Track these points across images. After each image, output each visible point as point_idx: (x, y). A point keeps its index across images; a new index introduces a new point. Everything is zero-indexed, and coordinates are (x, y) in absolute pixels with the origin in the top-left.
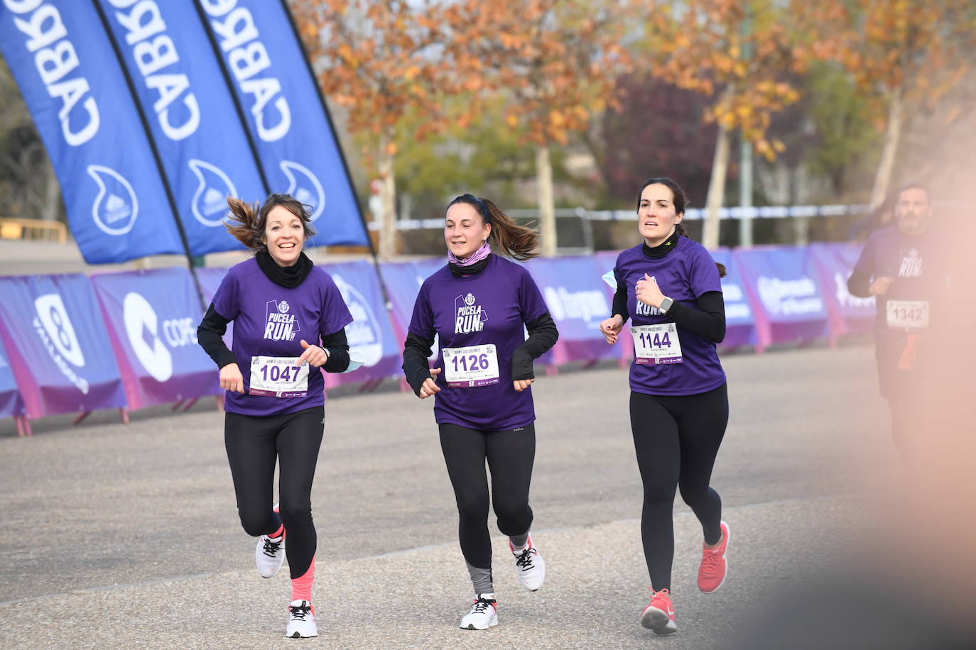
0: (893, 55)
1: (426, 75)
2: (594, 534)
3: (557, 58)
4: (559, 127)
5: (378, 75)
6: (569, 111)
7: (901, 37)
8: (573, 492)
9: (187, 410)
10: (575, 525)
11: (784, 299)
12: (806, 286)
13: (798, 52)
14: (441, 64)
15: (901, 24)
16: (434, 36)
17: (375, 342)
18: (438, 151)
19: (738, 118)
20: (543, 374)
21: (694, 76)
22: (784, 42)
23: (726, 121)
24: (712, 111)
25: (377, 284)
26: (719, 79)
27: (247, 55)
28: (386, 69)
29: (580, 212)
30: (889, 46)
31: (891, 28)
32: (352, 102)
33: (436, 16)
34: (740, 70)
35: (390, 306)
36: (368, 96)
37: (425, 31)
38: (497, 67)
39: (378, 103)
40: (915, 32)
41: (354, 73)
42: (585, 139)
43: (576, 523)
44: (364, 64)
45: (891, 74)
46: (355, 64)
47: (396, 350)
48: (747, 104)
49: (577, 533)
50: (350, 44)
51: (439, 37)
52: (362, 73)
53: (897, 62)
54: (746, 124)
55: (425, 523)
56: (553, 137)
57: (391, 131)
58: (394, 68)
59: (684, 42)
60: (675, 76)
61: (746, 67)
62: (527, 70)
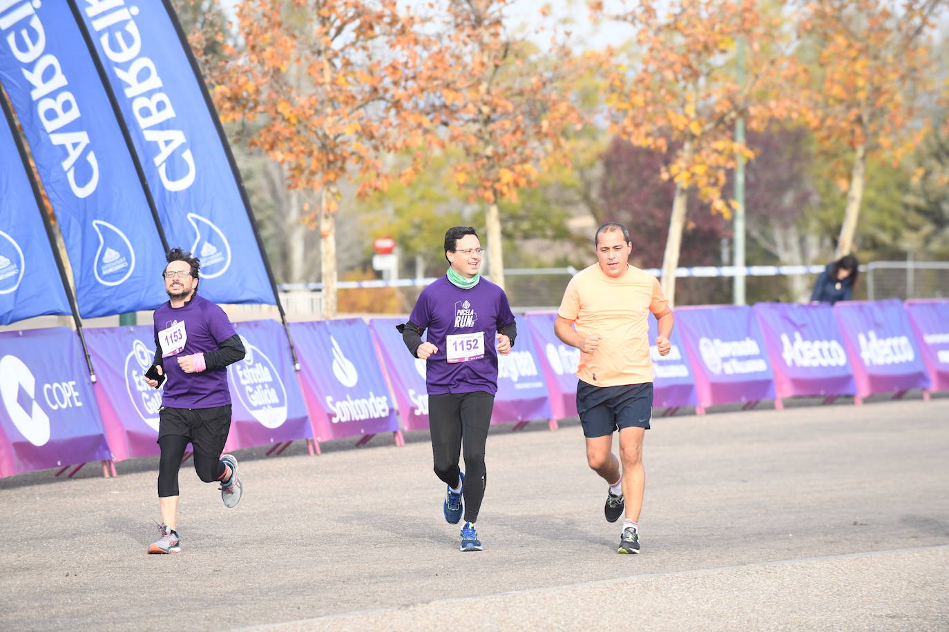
0: (854, 113)
2: (402, 618)
3: (506, 114)
4: (508, 185)
5: (320, 132)
6: (518, 168)
7: (861, 96)
8: (414, 567)
9: (72, 476)
10: (392, 605)
11: (725, 360)
12: (749, 346)
13: (754, 110)
14: (384, 120)
16: (375, 93)
17: (281, 404)
18: (439, 210)
19: (693, 176)
21: (648, 135)
22: (740, 100)
23: (682, 181)
24: (668, 170)
25: (285, 345)
26: (675, 136)
28: (327, 124)
30: (850, 105)
31: (852, 87)
32: (291, 158)
33: (377, 72)
34: (695, 129)
35: (298, 366)
36: (310, 154)
37: (367, 87)
38: (445, 124)
39: (319, 160)
40: (877, 91)
41: (294, 129)
42: (586, 198)
43: (394, 604)
44: (303, 122)
45: (853, 132)
46: (294, 121)
47: (304, 411)
48: (703, 163)
49: (385, 615)
50: (289, 101)
51: (381, 93)
52: (301, 128)
53: (859, 120)
54: (702, 182)
55: (230, 605)
56: (502, 194)
57: (333, 189)
58: (334, 125)
59: (639, 100)
60: (629, 134)
61: (701, 125)
62: (475, 127)
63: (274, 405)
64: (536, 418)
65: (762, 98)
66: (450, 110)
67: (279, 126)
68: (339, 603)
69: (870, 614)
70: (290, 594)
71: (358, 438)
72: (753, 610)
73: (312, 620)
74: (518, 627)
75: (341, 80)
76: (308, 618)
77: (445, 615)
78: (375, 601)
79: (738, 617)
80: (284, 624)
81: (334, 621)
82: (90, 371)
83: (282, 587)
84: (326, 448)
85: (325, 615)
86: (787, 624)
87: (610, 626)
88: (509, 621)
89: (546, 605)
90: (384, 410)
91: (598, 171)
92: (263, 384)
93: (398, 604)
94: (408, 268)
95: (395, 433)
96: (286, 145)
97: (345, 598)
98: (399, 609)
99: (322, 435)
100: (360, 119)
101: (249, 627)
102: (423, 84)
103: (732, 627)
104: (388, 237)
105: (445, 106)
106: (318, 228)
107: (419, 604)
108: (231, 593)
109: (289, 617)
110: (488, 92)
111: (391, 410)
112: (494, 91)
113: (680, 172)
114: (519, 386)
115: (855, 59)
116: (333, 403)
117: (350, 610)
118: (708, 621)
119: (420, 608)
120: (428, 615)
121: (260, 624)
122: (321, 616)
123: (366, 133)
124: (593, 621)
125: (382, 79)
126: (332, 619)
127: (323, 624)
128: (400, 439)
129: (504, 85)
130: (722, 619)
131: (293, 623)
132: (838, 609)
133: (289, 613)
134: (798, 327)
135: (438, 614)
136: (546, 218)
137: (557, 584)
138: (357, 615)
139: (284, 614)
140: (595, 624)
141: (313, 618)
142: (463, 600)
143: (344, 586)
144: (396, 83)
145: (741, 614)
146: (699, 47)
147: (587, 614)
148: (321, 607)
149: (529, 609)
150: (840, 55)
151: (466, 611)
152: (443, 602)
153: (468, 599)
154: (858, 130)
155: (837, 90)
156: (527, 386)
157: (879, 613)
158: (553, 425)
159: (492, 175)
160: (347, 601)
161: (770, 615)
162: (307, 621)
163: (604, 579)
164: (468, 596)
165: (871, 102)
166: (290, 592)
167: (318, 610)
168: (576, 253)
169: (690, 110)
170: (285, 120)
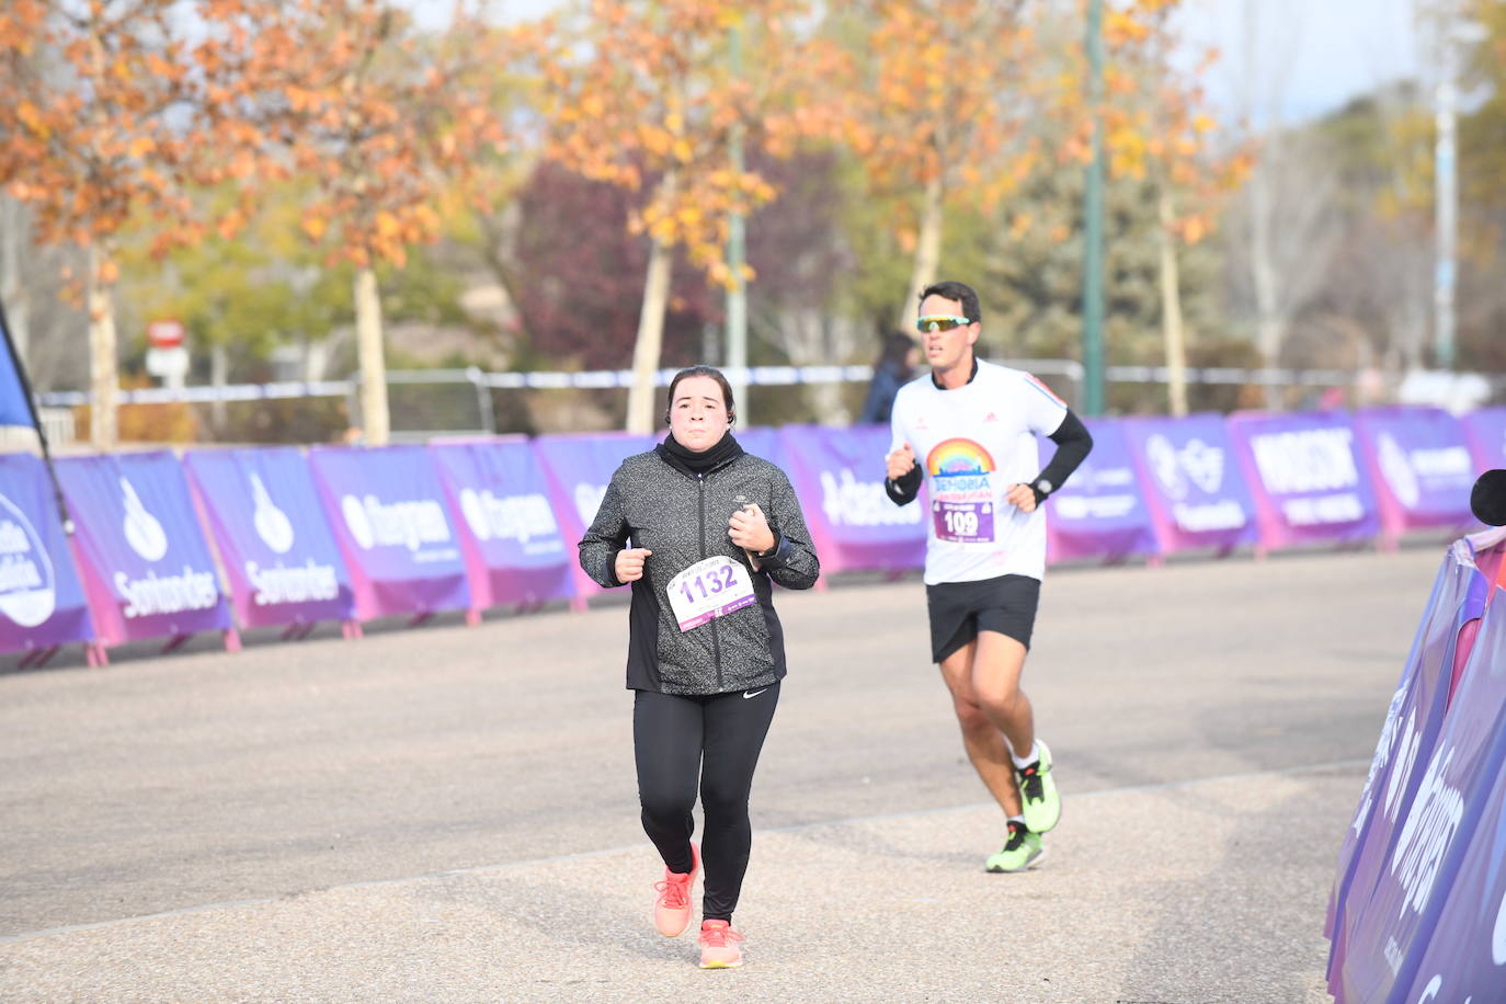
0: (923, 130)
2: (289, 912)
3: (384, 129)
4: (391, 239)
5: (87, 153)
6: (407, 212)
7: (935, 103)
8: (292, 836)
10: (269, 894)
13: (772, 123)
14: (190, 137)
15: (937, 82)
16: (177, 90)
17: (44, 586)
18: (253, 278)
19: (680, 226)
20: (339, 635)
21: (609, 161)
22: (752, 107)
23: (663, 234)
24: (641, 217)
25: (48, 491)
26: (652, 164)
28: (100, 140)
29: (474, 375)
30: (917, 116)
31: (918, 87)
32: (41, 194)
33: (179, 58)
34: (682, 152)
35: (70, 526)
36: (71, 186)
37: (163, 82)
38: (289, 141)
39: (86, 197)
40: (959, 95)
41: (44, 148)
42: (491, 260)
43: (271, 892)
44: (60, 134)
45: (922, 160)
46: (44, 133)
47: (80, 598)
48: (694, 205)
49: (262, 909)
50: (37, 101)
51: (186, 91)
52: (58, 148)
53: (932, 141)
54: (694, 236)
55: (9, 897)
56: (381, 254)
57: (111, 243)
58: (111, 141)
59: (594, 105)
60: (579, 161)
61: (692, 146)
62: (337, 147)
63: (33, 589)
64: (446, 607)
65: (783, 105)
66: (299, 119)
67: (20, 142)
68: (185, 893)
69: (1003, 894)
70: (104, 880)
71: (165, 639)
72: (828, 892)
73: (147, 918)
74: (473, 923)
75: (121, 70)
76: (139, 915)
77: (356, 907)
78: (242, 889)
79: (807, 903)
80: (103, 924)
81: (183, 918)
83: (88, 869)
84: (116, 656)
85: (166, 910)
86: (881, 911)
87: (615, 919)
88: (457, 914)
89: (512, 890)
90: (208, 596)
91: (511, 217)
92: (14, 555)
93: (279, 892)
94: (200, 372)
95: (225, 632)
96: (32, 173)
97: (194, 884)
98: (282, 899)
99: (108, 636)
100: (153, 133)
101: (46, 930)
102: (254, 76)
103: (801, 917)
104: (173, 319)
105: (287, 113)
106: (85, 306)
107: (313, 892)
108: (8, 879)
109: (108, 914)
110: (357, 90)
111: (220, 597)
112: (367, 89)
113: (658, 221)
114: (422, 557)
115: (922, 47)
116: (127, 585)
117: (205, 903)
118: (763, 909)
119: (316, 898)
120: (330, 907)
121: (63, 925)
122: (160, 912)
123: (163, 154)
124: (589, 913)
125: (186, 69)
126: (179, 916)
127: (165, 924)
128: (233, 641)
129: (380, 81)
130: (784, 905)
131: (118, 923)
132: (954, 888)
133: (108, 907)
134: (849, 463)
135: (346, 905)
136: (426, 289)
137: (523, 859)
138: (215, 909)
139: (100, 910)
140: (590, 917)
141: (146, 915)
142: (380, 885)
143: (188, 866)
144: (210, 76)
145: (810, 898)
146: (687, 24)
147: (577, 901)
148: (156, 900)
149: (487, 896)
150: (900, 38)
151: (389, 901)
152: (351, 888)
153: (388, 883)
154: (931, 156)
155: (897, 94)
156: (432, 556)
157: (1015, 893)
158: (474, 618)
159: (365, 222)
160: (197, 890)
161: (855, 899)
162: (138, 919)
163: (593, 850)
164: (386, 879)
165: (951, 111)
166: (102, 876)
167: (155, 904)
168: (476, 348)
169: (675, 122)
170: (30, 133)
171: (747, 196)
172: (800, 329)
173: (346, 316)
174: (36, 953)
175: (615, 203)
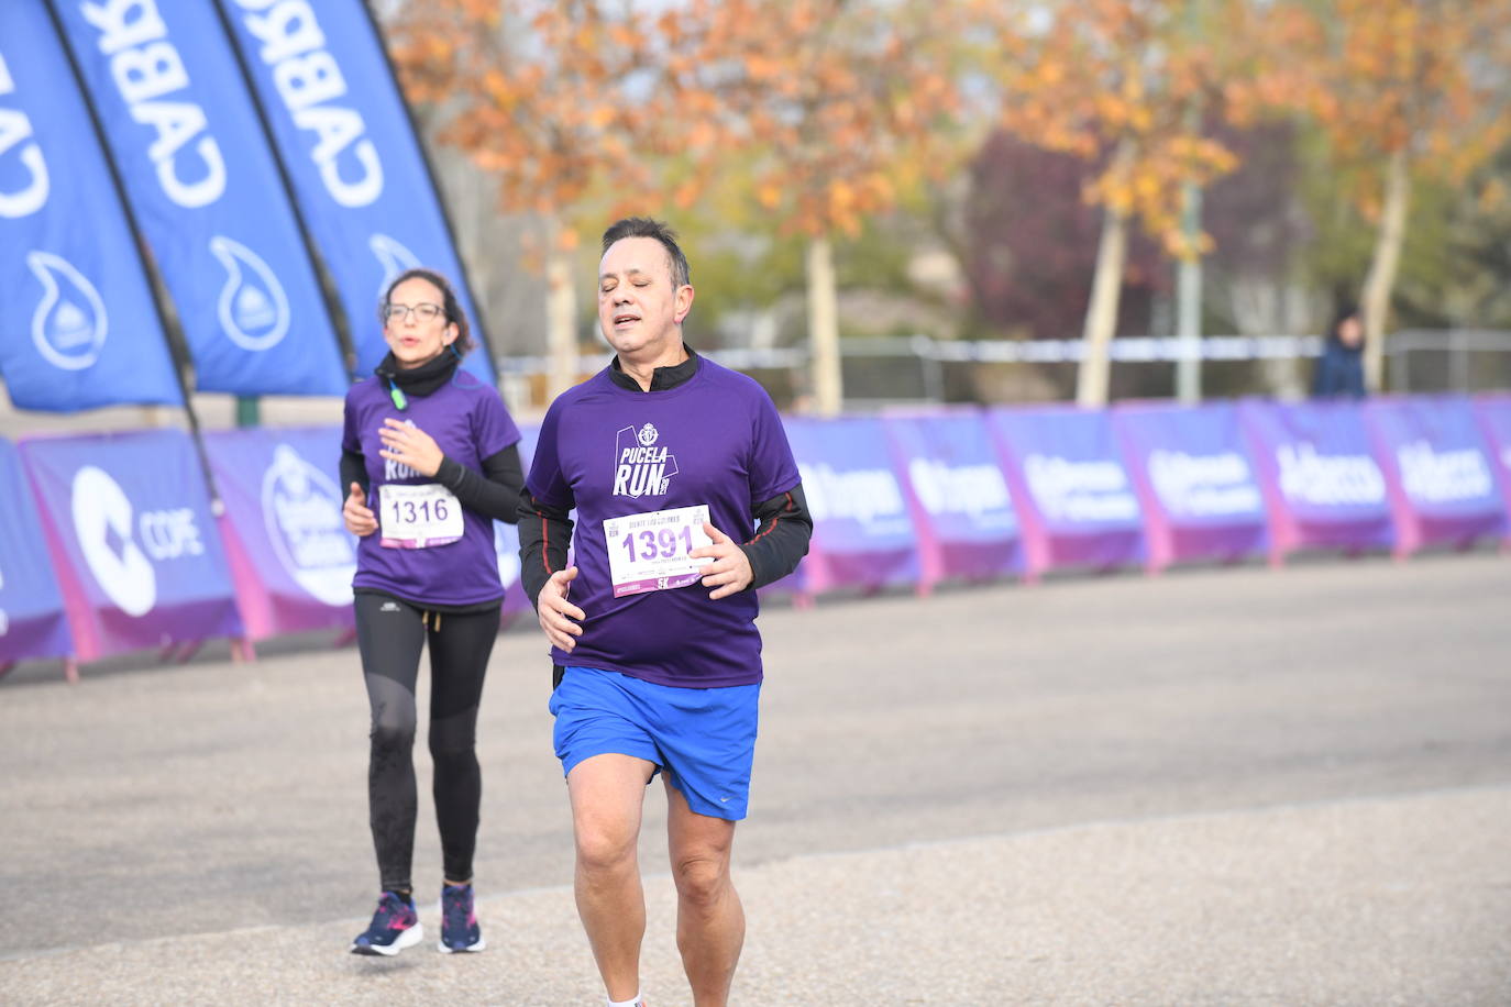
0: (1389, 99)
1: (623, 122)
3: (841, 97)
4: (845, 208)
5: (550, 122)
6: (862, 181)
9: (186, 660)
11: (1194, 488)
13: (1236, 92)
14: (652, 105)
15: (1405, 50)
16: (638, 61)
18: (704, 248)
19: (1138, 201)
20: (786, 604)
21: (1067, 128)
22: (1214, 75)
23: (1119, 204)
24: (1096, 186)
26: (1109, 132)
27: (307, 69)
28: (562, 110)
29: (921, 347)
30: (1383, 82)
31: (1387, 55)
32: (505, 163)
33: (640, 29)
34: (1142, 120)
36: (533, 155)
37: (623, 50)
38: (746, 110)
39: (547, 166)
40: (1428, 61)
41: (509, 118)
42: (940, 228)
44: (525, 103)
45: (1389, 130)
46: (510, 103)
48: (1152, 174)
50: (503, 69)
52: (522, 117)
53: (1399, 110)
54: (1152, 207)
56: (837, 225)
57: (570, 212)
58: (572, 111)
59: (1051, 74)
60: (1035, 129)
61: (1151, 115)
62: (795, 116)
64: (897, 579)
65: (1245, 73)
66: (758, 89)
67: (487, 114)
75: (586, 40)
82: (212, 494)
91: (959, 187)
96: (498, 141)
100: (614, 103)
102: (715, 44)
105: (746, 82)
106: (544, 273)
110: (815, 58)
112: (826, 57)
113: (1114, 192)
115: (1392, 12)
120: (792, 877)
125: (647, 39)
129: (838, 50)
136: (874, 257)
144: (673, 46)
154: (1399, 126)
155: (1364, 61)
156: (885, 528)
158: (925, 590)
159: (820, 192)
165: (1420, 79)
168: (923, 318)
169: (1134, 89)
170: (497, 104)
171: (1203, 166)
172: (1253, 300)
173: (798, 285)
174: (508, 914)
175: (1070, 173)
